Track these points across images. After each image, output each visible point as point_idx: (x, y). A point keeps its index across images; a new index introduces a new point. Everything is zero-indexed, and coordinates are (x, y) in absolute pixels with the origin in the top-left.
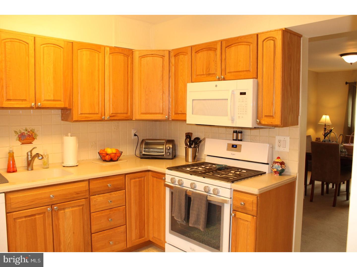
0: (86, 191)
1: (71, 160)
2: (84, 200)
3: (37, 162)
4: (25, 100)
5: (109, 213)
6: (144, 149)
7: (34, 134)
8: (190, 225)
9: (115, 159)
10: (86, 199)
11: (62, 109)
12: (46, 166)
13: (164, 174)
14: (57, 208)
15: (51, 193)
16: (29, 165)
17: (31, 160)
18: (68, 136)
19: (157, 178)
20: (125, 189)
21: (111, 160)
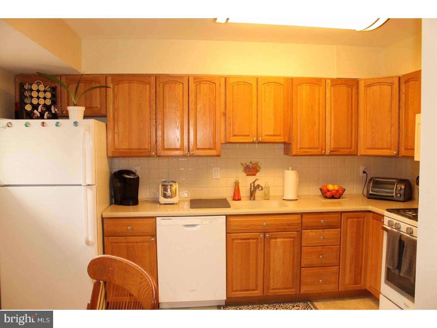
0: (298, 224)
1: (290, 194)
2: (295, 232)
3: (258, 193)
4: (248, 135)
5: (320, 250)
6: (371, 187)
7: (257, 166)
8: (401, 275)
9: (336, 197)
10: (298, 232)
11: (285, 143)
12: (267, 197)
13: (383, 216)
14: (269, 236)
15: (265, 221)
16: (252, 195)
17: (253, 191)
18: (289, 170)
19: (377, 220)
20: (341, 228)
21: (333, 197)
